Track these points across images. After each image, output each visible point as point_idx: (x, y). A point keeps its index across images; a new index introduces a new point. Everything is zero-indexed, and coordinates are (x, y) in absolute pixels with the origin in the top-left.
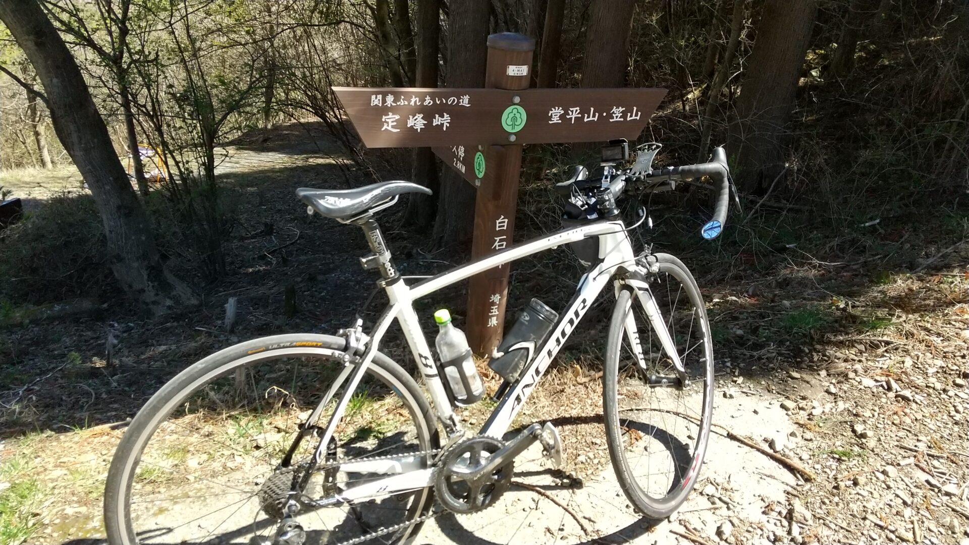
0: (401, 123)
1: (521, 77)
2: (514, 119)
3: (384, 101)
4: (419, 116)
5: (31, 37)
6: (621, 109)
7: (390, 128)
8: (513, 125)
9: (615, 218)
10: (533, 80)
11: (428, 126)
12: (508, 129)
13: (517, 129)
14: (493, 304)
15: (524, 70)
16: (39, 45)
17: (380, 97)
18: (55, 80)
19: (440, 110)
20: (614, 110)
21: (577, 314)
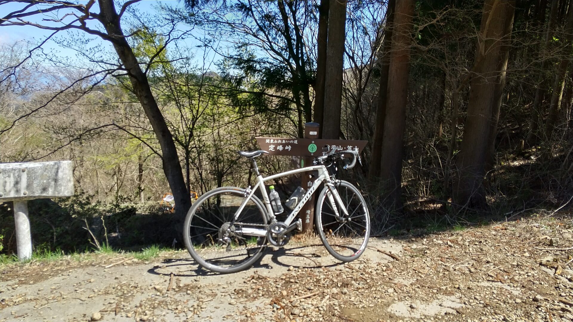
0: (275, 148)
1: (315, 135)
2: (313, 148)
3: (270, 141)
4: (281, 146)
5: (161, 133)
6: (351, 147)
7: (272, 150)
8: (312, 150)
9: (322, 164)
10: (320, 136)
11: (284, 149)
12: (311, 151)
13: (314, 151)
14: (307, 214)
15: (315, 133)
16: (163, 136)
17: (269, 140)
18: (167, 149)
19: (288, 144)
20: (348, 146)
21: (311, 192)
